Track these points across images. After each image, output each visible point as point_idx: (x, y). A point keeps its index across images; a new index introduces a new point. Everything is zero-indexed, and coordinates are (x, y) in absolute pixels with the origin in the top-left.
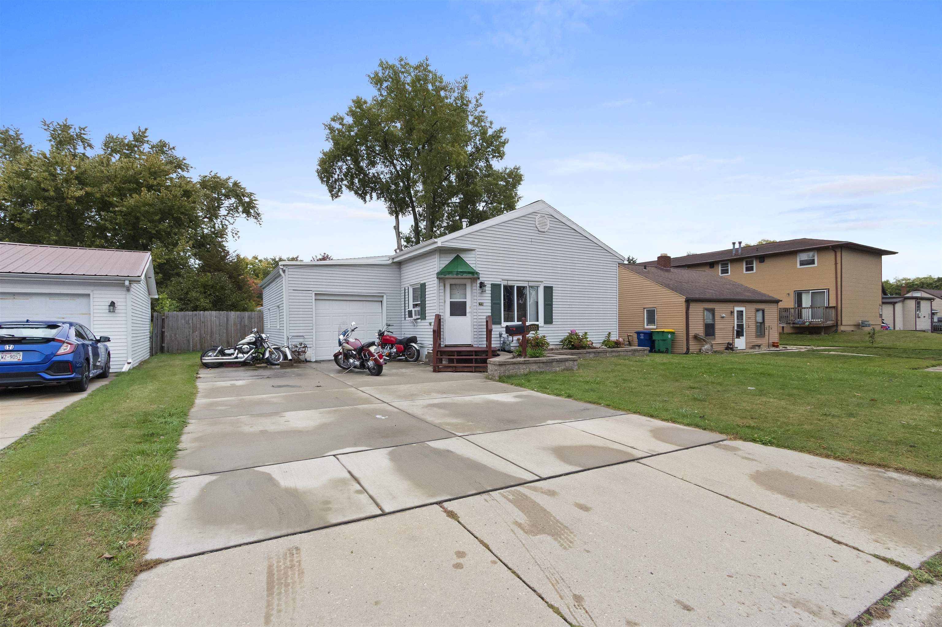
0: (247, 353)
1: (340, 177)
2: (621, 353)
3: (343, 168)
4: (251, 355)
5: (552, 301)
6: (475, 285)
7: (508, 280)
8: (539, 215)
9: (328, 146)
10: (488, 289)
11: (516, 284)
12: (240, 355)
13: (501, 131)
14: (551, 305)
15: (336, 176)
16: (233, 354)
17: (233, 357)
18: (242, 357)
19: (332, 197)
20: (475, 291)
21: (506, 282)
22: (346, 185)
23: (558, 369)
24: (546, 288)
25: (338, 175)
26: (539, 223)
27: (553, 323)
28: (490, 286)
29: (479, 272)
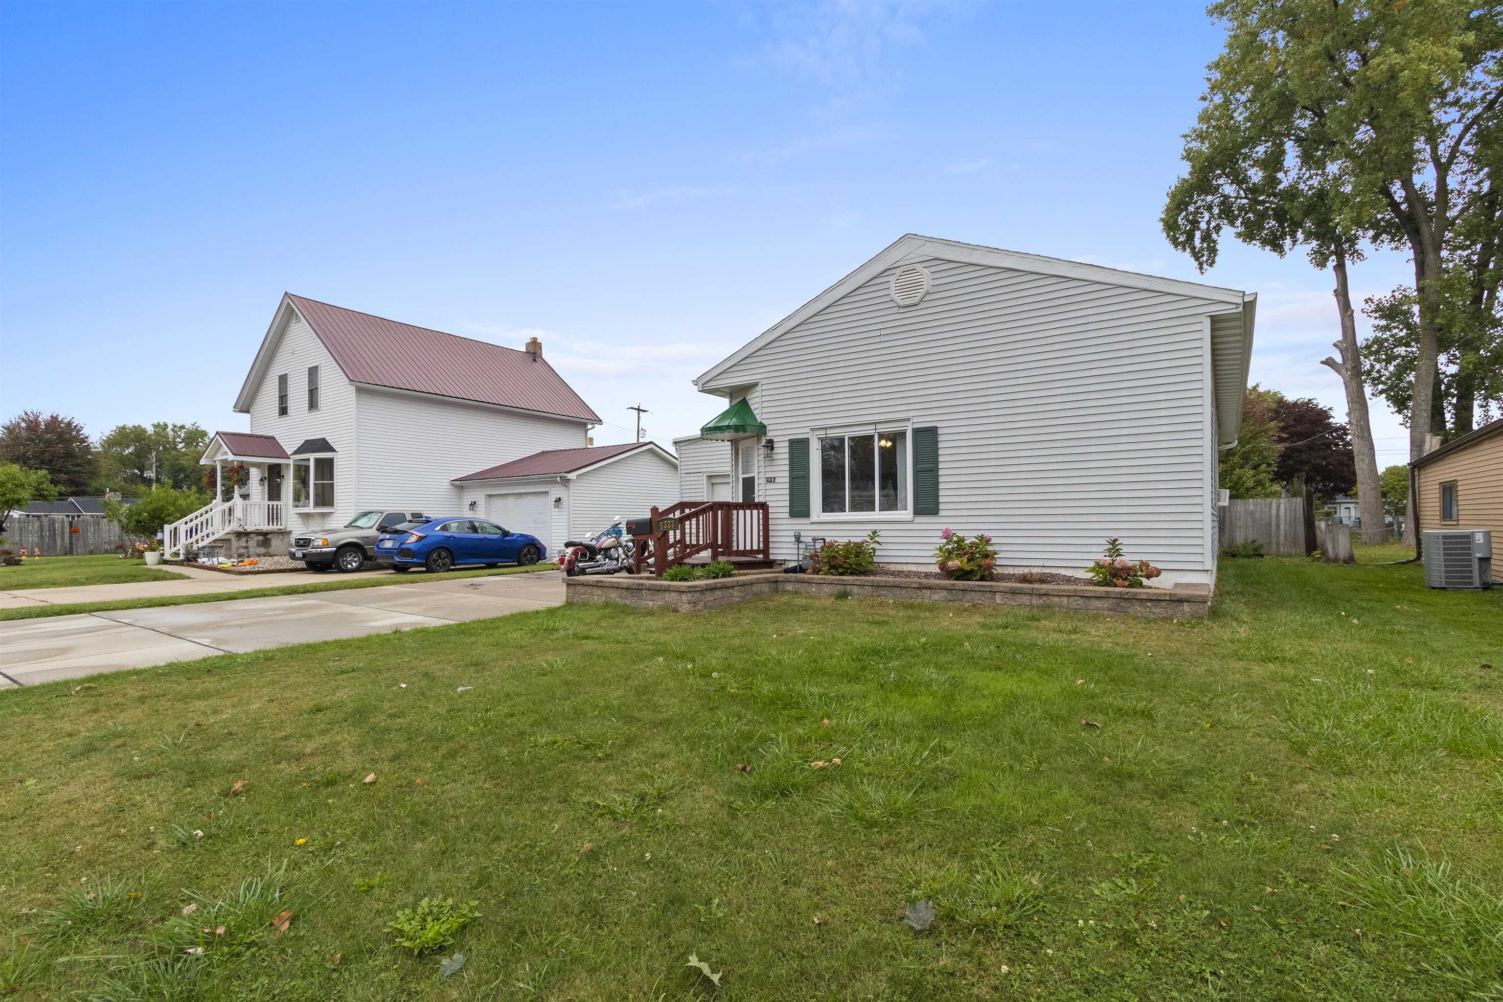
5: (937, 462)
6: (760, 446)
7: (826, 429)
10: (782, 451)
11: (848, 434)
14: (935, 470)
20: (762, 457)
21: (823, 432)
24: (918, 434)
26: (900, 290)
27: (941, 513)
28: (787, 444)
29: (763, 422)
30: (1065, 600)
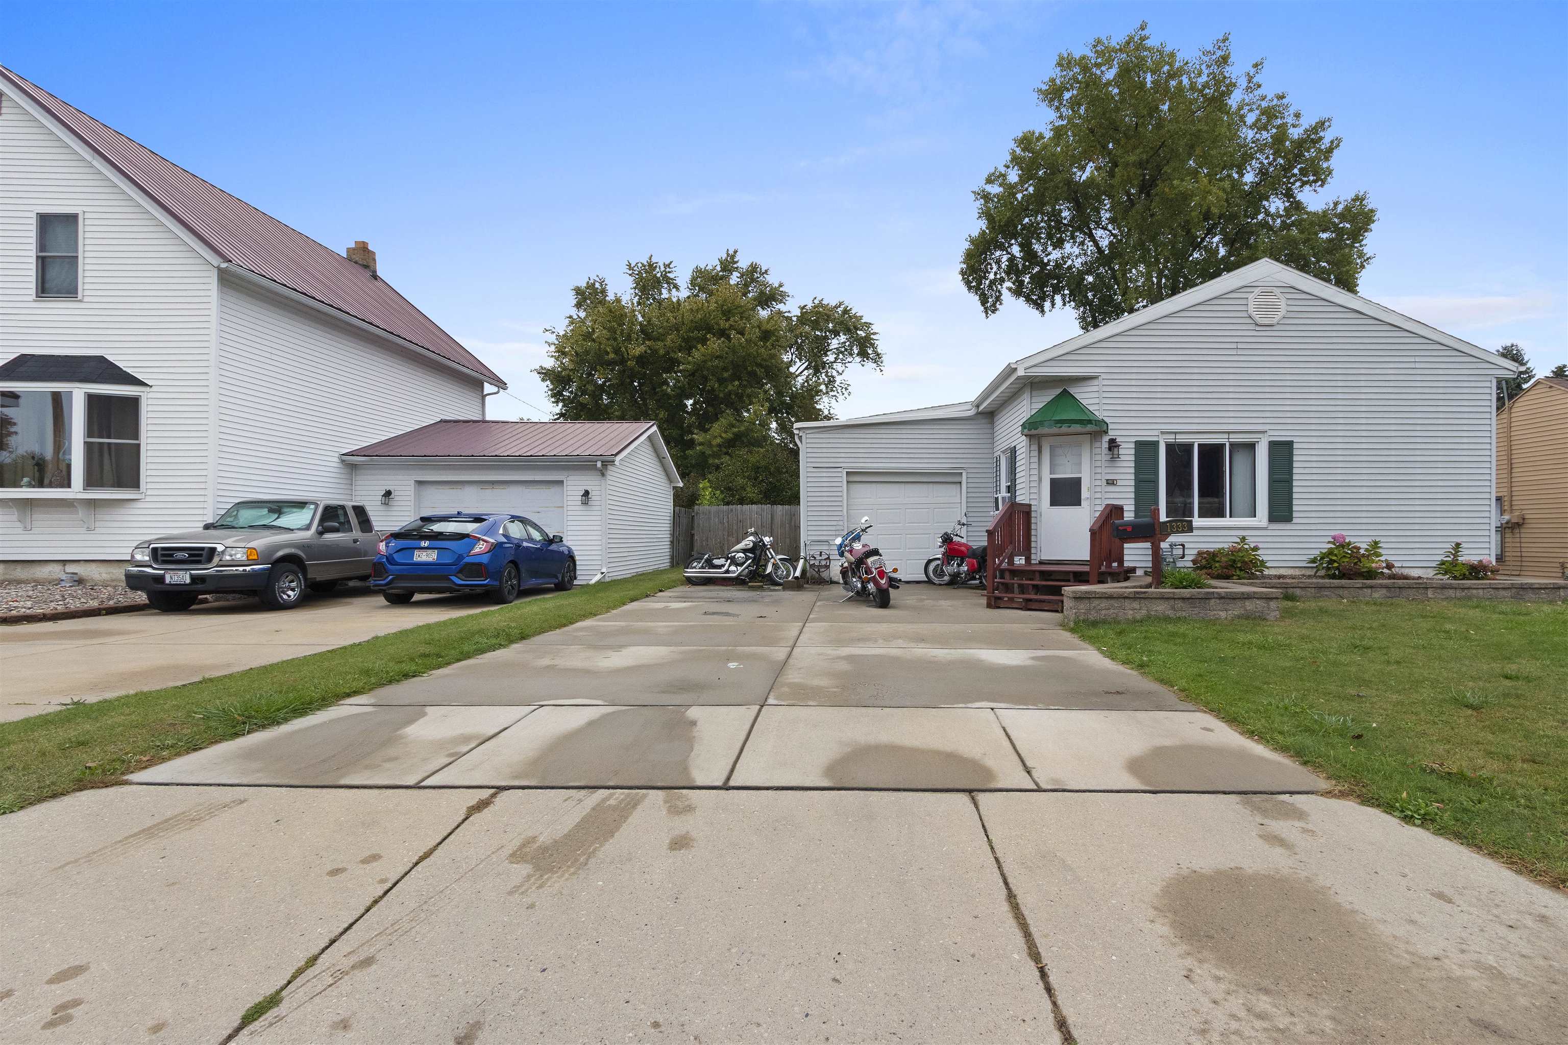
0: (741, 564)
1: (998, 276)
2: (1475, 591)
3: (1003, 260)
4: (747, 568)
5: (1291, 474)
6: (1098, 444)
7: (1175, 433)
8: (1257, 290)
9: (977, 226)
10: (1127, 452)
11: (1197, 441)
12: (733, 568)
13: (1321, 125)
14: (1289, 482)
15: (992, 276)
16: (723, 566)
17: (724, 569)
18: (735, 571)
19: (987, 313)
20: (1098, 457)
21: (1173, 436)
22: (1010, 289)
23: (1223, 614)
24: (1273, 445)
25: (996, 274)
26: (1258, 308)
27: (1295, 521)
28: (1133, 446)
29: (1106, 419)
30: (1481, 592)
